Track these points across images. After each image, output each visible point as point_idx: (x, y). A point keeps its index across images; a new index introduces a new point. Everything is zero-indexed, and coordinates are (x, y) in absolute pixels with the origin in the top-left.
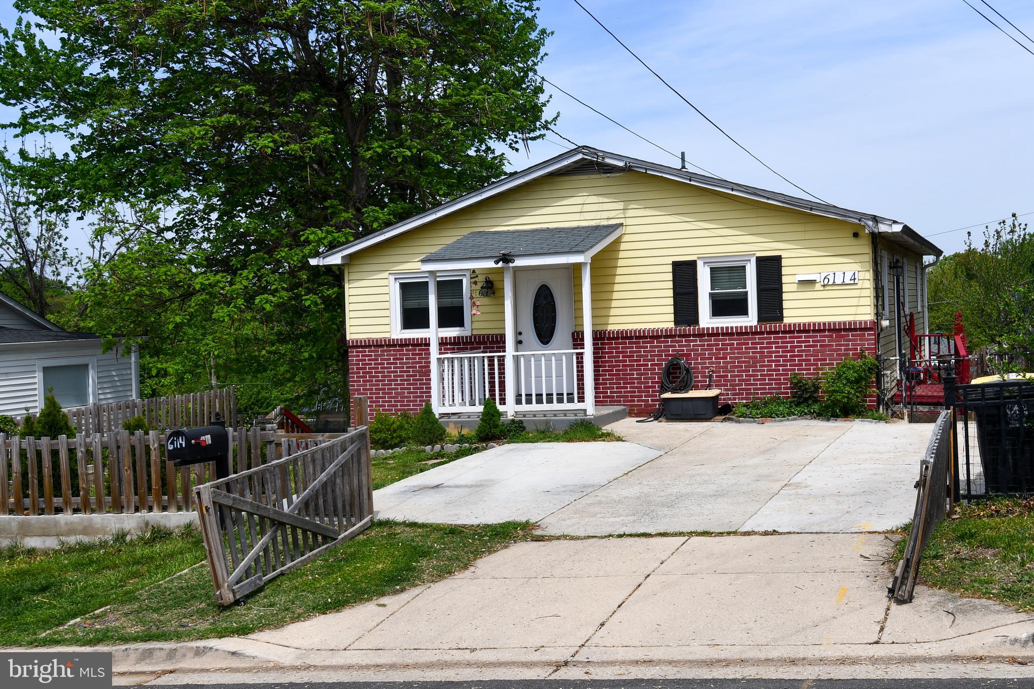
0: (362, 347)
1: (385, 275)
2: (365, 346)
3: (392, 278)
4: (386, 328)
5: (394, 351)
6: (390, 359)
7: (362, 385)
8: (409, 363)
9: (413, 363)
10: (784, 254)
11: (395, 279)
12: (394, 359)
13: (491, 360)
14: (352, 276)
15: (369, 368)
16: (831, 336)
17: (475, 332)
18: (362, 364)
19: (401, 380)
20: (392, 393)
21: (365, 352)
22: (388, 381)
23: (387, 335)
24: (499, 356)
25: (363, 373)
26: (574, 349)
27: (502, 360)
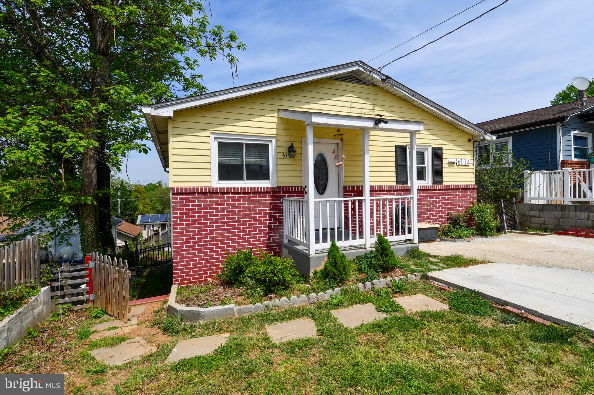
0: (186, 194)
1: (207, 133)
2: (190, 194)
3: (212, 137)
4: (207, 179)
5: (216, 198)
6: (212, 205)
7: (185, 228)
8: (229, 208)
9: (232, 208)
10: (444, 147)
11: (215, 138)
12: (216, 205)
13: (353, 203)
14: (176, 131)
15: (193, 213)
16: (462, 192)
17: (280, 185)
18: (186, 209)
19: (222, 222)
20: (213, 234)
21: (189, 198)
22: (210, 223)
23: (208, 185)
24: (359, 200)
25: (186, 217)
26: (344, 197)
27: (361, 202)
